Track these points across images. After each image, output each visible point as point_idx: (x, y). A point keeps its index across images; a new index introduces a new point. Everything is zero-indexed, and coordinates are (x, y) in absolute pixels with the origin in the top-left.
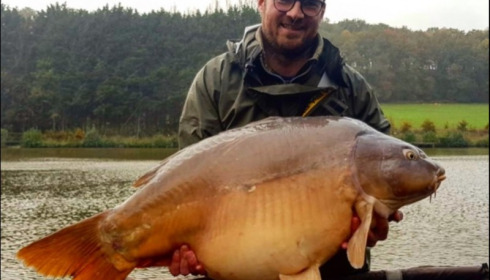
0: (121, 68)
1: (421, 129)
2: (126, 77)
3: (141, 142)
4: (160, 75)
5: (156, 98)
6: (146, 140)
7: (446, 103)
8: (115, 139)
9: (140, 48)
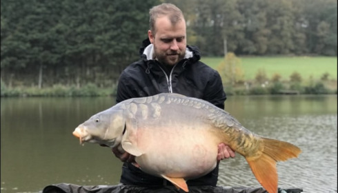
0: (23, 26)
1: (288, 79)
2: (27, 34)
3: (42, 91)
4: (59, 32)
5: (56, 53)
6: (48, 90)
7: (313, 56)
8: (19, 89)
9: (39, 7)
